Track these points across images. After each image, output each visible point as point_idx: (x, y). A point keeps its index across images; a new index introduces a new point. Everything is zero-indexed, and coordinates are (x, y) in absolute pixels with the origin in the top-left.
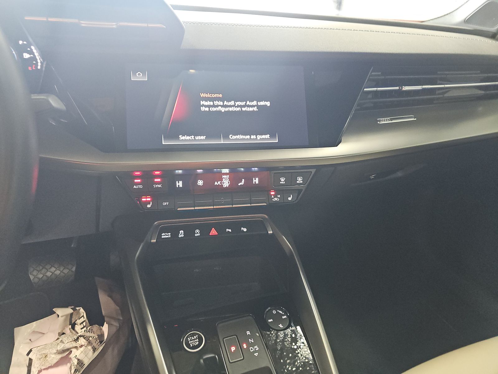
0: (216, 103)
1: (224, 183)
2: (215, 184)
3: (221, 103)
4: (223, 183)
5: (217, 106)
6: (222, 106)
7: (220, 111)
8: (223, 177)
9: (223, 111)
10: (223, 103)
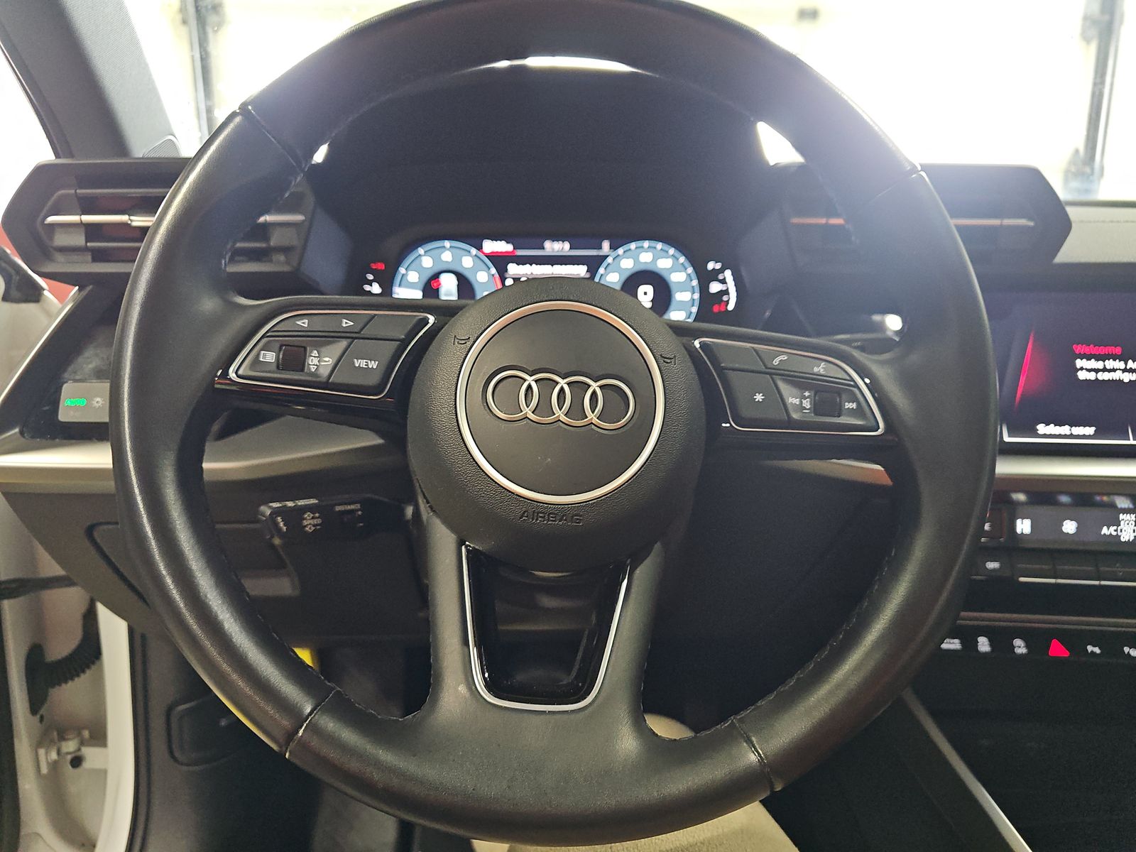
0: (1110, 364)
1: (1123, 531)
2: (1102, 533)
3: (1121, 365)
4: (1121, 531)
5: (1114, 370)
6: (1125, 370)
7: (1121, 381)
8: (1121, 516)
9: (1126, 380)
10: (1126, 364)
